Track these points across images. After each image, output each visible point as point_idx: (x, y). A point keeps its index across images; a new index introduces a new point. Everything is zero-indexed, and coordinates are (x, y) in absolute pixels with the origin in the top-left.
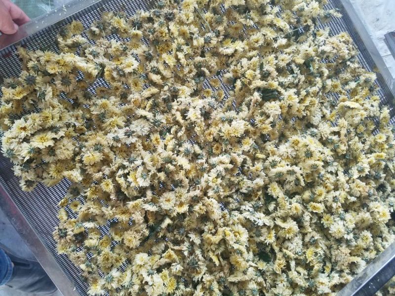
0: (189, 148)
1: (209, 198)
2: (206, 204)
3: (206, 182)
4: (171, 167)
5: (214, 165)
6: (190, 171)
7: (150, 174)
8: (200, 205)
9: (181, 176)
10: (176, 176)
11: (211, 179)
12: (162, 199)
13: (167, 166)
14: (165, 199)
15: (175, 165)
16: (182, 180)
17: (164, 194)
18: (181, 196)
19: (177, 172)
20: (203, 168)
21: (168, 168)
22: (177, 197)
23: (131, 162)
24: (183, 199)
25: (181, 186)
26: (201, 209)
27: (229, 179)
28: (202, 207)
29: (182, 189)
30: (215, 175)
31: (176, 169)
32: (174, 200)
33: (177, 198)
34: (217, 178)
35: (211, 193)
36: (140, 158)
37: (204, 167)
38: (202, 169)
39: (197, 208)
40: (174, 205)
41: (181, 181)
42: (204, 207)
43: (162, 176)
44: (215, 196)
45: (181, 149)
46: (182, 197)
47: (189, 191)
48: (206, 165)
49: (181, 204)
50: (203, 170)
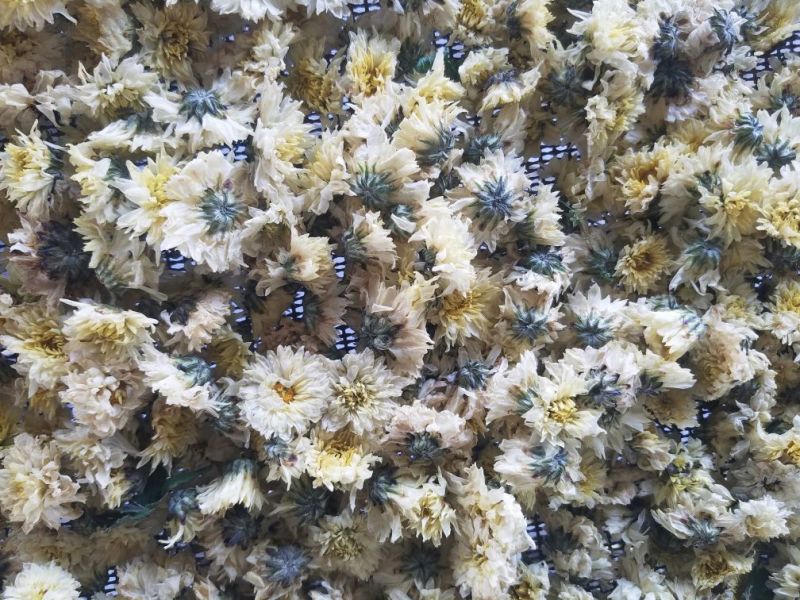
0: (509, 187)
1: (492, 479)
2: (466, 502)
3: (518, 394)
4: (378, 237)
5: (594, 331)
6: (460, 304)
7: (259, 218)
8: (434, 491)
9: (406, 301)
10: (382, 290)
11: (548, 390)
12: (260, 370)
13: (357, 220)
14: (274, 378)
15: (399, 237)
16: (399, 327)
17: (284, 351)
18: (359, 399)
19: (394, 276)
20: (530, 320)
21: (360, 235)
22: (337, 394)
23: (192, 111)
24: (361, 422)
25: (386, 353)
26: (426, 512)
27: (637, 437)
28: (436, 507)
29: (380, 368)
30: (582, 387)
31: (393, 259)
32: (320, 403)
33: (337, 402)
34: (582, 401)
35: (513, 461)
36: (246, 115)
37: (538, 317)
38: (524, 324)
39: (409, 496)
40: (301, 428)
41: (395, 331)
42: (449, 513)
43: (312, 255)
44: (530, 486)
45: (471, 176)
46: (363, 410)
47: (408, 396)
48: (550, 315)
49: (343, 441)
50: (526, 331)
